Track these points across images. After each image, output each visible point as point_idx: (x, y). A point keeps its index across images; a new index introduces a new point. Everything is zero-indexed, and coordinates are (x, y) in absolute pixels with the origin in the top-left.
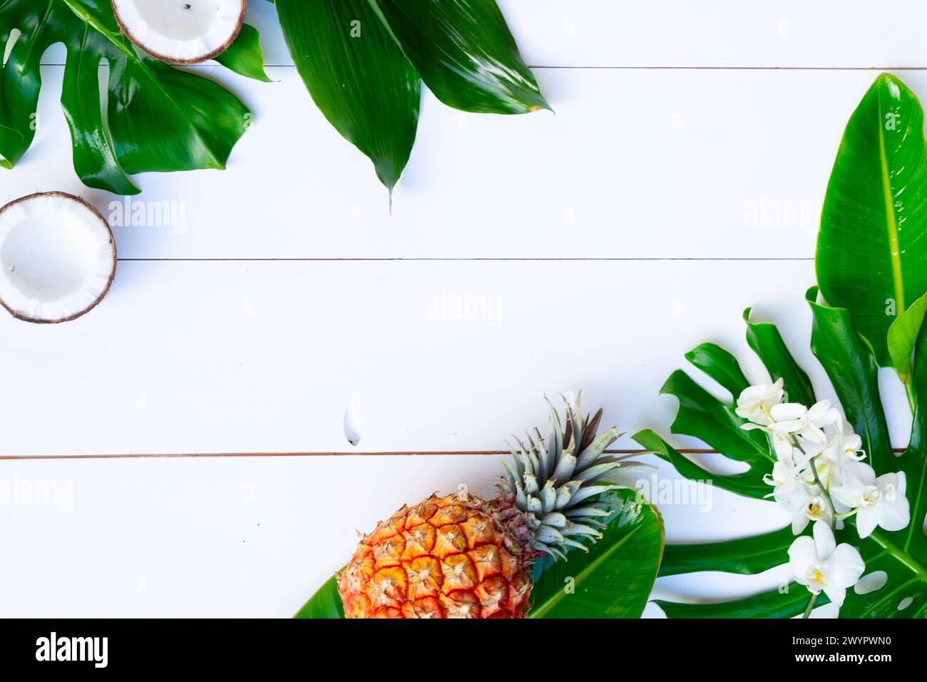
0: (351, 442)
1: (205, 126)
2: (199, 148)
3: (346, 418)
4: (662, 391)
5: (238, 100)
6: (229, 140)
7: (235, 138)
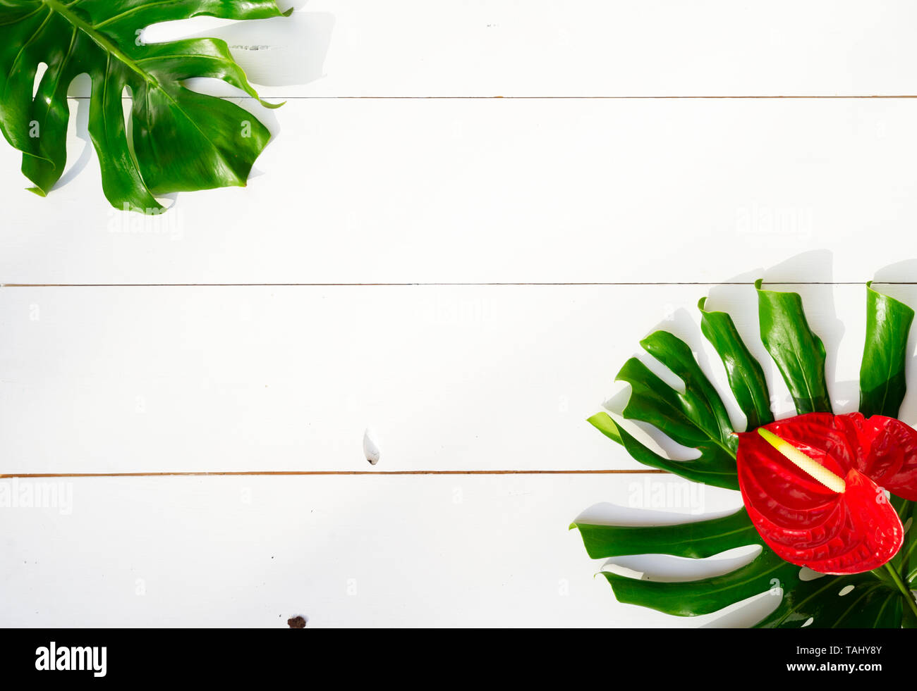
0: (370, 461)
1: (226, 145)
2: (222, 169)
3: (366, 436)
4: (616, 379)
5: (255, 118)
6: (249, 158)
7: (254, 156)
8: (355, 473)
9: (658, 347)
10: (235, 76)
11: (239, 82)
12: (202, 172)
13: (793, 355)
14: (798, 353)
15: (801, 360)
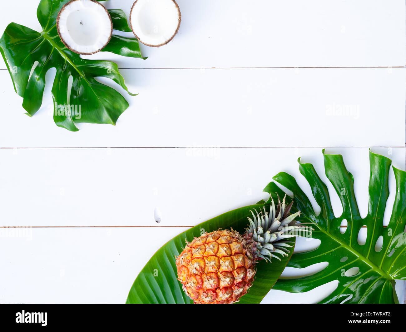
0: (157, 222)
1: (109, 107)
2: (105, 115)
3: (155, 212)
4: (264, 191)
5: (123, 97)
6: (118, 113)
7: (120, 112)
8: (150, 227)
9: (281, 178)
10: (118, 79)
11: (120, 82)
12: (97, 117)
13: (340, 181)
14: (342, 180)
15: (343, 183)
